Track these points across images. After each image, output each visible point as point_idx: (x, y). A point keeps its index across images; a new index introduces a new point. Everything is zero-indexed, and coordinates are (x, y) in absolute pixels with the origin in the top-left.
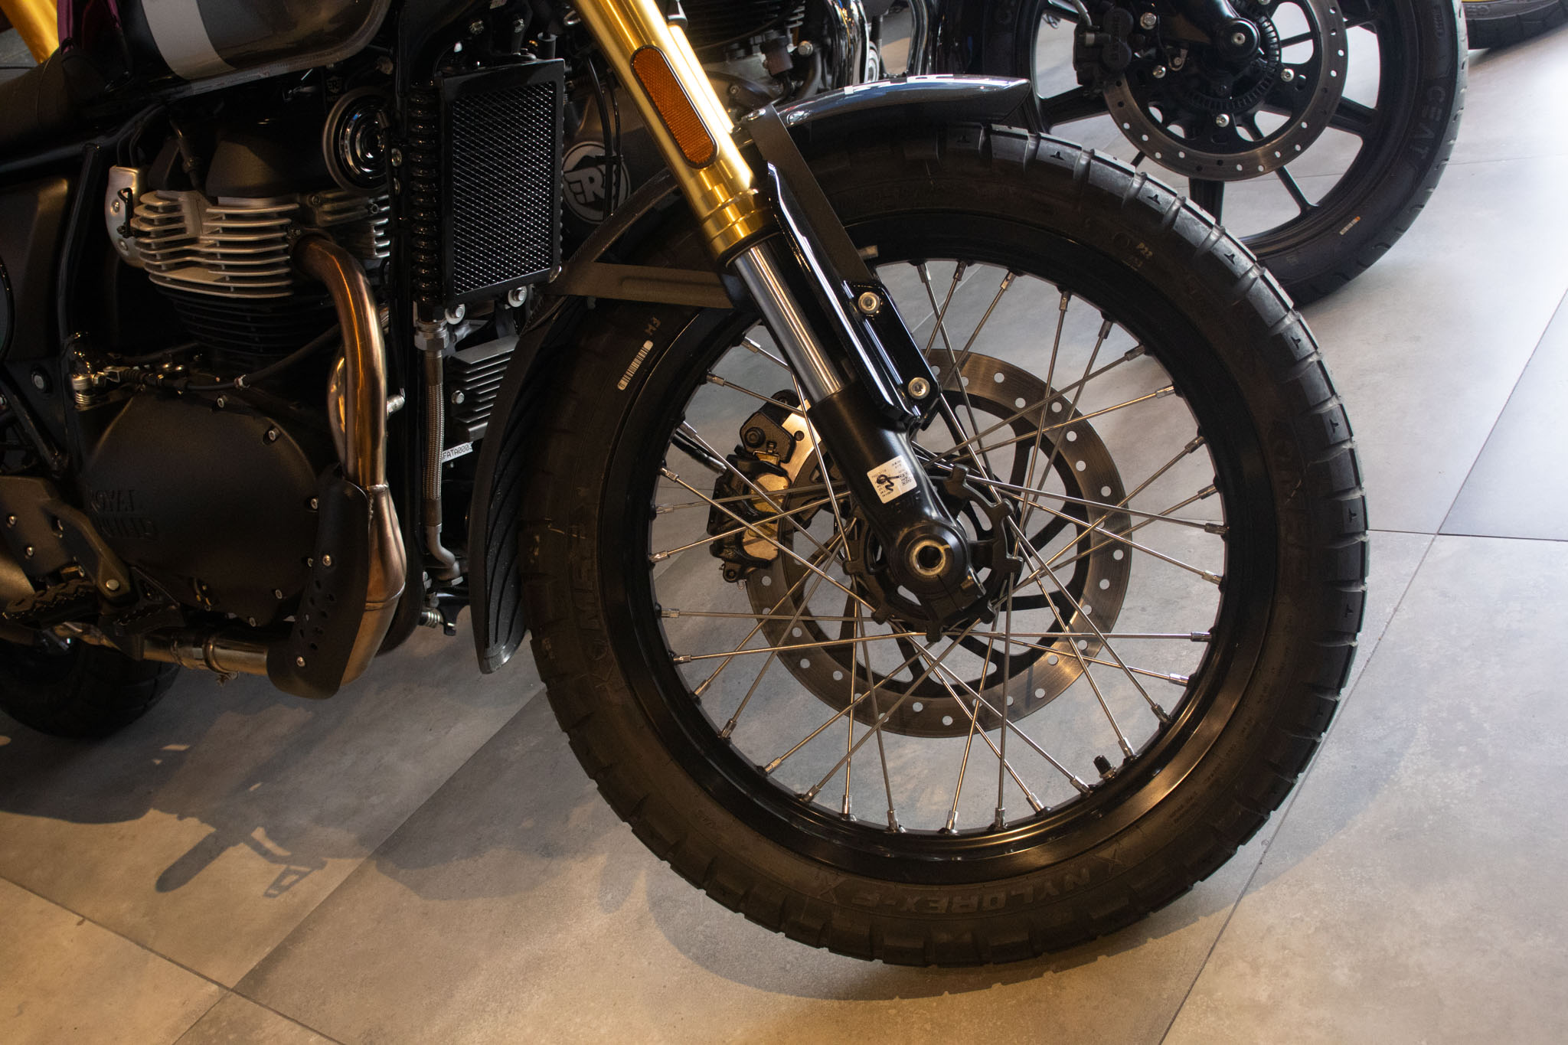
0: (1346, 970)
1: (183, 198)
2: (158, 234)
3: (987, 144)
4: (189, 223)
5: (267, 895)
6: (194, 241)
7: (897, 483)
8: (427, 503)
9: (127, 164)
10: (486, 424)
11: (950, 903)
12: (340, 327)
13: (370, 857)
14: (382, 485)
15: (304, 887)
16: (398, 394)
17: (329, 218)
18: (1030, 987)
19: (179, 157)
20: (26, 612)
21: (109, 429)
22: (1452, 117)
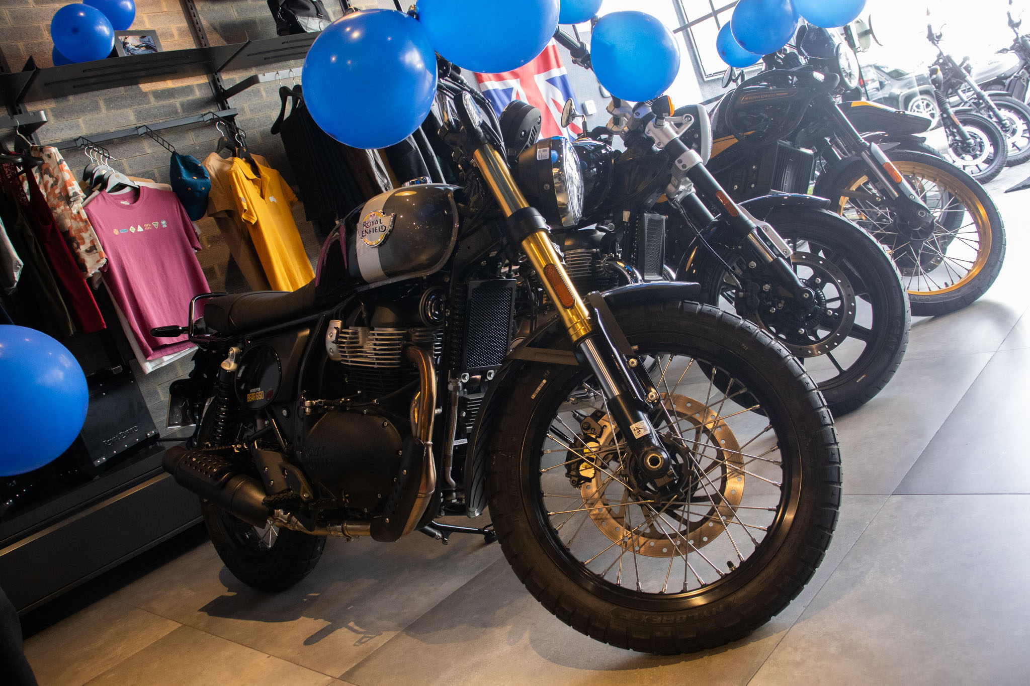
0: (835, 648)
1: (360, 329)
2: (348, 343)
3: (682, 306)
4: (360, 340)
5: (354, 645)
6: (362, 347)
7: (642, 431)
8: (446, 457)
9: (337, 319)
10: (471, 427)
11: (662, 619)
12: (420, 379)
13: (403, 631)
14: (430, 442)
15: (371, 643)
16: (439, 408)
17: (417, 338)
18: (698, 662)
19: (361, 312)
20: (272, 501)
21: (317, 423)
22: (904, 333)
